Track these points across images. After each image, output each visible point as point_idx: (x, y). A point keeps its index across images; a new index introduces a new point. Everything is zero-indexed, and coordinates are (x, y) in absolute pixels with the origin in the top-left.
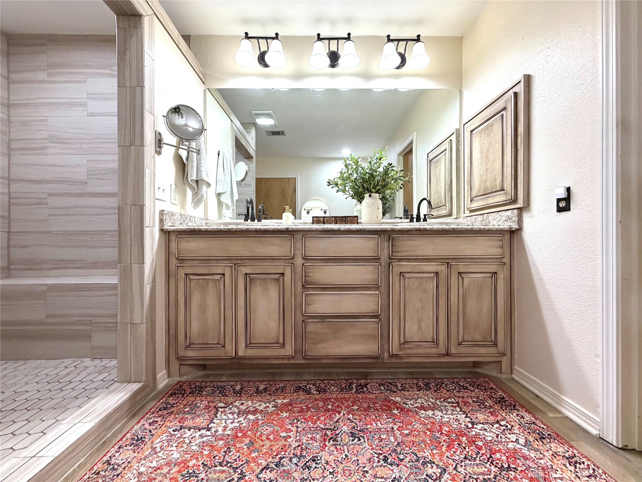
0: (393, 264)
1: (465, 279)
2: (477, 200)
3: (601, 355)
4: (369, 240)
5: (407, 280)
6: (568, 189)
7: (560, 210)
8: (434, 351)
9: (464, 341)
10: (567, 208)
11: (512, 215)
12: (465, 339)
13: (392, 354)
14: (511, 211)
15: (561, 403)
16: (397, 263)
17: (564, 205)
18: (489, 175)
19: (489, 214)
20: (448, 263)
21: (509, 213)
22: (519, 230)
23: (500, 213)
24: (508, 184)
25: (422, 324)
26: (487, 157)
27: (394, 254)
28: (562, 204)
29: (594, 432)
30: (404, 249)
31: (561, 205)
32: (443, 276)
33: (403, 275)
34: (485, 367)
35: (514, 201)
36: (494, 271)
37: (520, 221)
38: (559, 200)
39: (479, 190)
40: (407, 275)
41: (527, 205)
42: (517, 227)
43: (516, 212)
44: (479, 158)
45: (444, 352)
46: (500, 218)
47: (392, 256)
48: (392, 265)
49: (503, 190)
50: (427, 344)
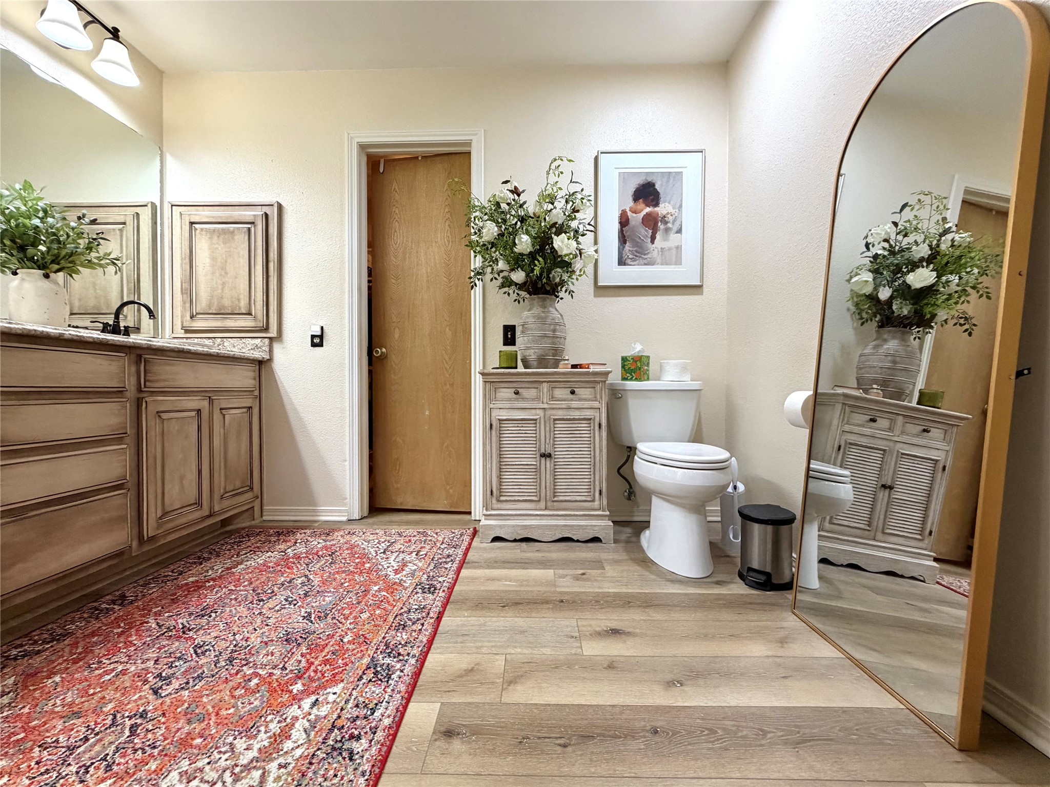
0: (147, 399)
1: (227, 417)
2: (202, 319)
3: (348, 459)
4: (111, 360)
5: (165, 422)
6: (322, 328)
7: (314, 345)
8: (197, 515)
9: (226, 493)
10: (321, 345)
11: (262, 344)
12: (227, 490)
13: (148, 538)
14: (260, 340)
15: (318, 514)
16: (151, 399)
17: (318, 341)
18: (227, 291)
19: (225, 340)
20: (210, 397)
21: (258, 341)
22: (270, 360)
23: (244, 340)
24: (258, 308)
25: (184, 482)
26: (223, 268)
27: (147, 384)
28: (317, 340)
29: (345, 519)
30: (163, 377)
31: (315, 341)
32: (205, 414)
33: (159, 416)
34: (235, 522)
35: (266, 329)
36: (249, 405)
37: (271, 351)
38: (313, 337)
39: (210, 306)
40: (164, 416)
41: (280, 336)
42: (268, 357)
43: (267, 341)
44: (208, 265)
45: (207, 513)
46: (243, 345)
47: (145, 387)
48: (146, 402)
49: (250, 314)
50: (189, 508)
